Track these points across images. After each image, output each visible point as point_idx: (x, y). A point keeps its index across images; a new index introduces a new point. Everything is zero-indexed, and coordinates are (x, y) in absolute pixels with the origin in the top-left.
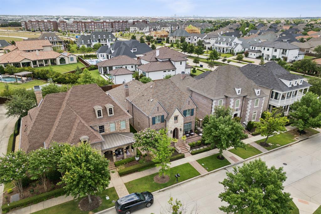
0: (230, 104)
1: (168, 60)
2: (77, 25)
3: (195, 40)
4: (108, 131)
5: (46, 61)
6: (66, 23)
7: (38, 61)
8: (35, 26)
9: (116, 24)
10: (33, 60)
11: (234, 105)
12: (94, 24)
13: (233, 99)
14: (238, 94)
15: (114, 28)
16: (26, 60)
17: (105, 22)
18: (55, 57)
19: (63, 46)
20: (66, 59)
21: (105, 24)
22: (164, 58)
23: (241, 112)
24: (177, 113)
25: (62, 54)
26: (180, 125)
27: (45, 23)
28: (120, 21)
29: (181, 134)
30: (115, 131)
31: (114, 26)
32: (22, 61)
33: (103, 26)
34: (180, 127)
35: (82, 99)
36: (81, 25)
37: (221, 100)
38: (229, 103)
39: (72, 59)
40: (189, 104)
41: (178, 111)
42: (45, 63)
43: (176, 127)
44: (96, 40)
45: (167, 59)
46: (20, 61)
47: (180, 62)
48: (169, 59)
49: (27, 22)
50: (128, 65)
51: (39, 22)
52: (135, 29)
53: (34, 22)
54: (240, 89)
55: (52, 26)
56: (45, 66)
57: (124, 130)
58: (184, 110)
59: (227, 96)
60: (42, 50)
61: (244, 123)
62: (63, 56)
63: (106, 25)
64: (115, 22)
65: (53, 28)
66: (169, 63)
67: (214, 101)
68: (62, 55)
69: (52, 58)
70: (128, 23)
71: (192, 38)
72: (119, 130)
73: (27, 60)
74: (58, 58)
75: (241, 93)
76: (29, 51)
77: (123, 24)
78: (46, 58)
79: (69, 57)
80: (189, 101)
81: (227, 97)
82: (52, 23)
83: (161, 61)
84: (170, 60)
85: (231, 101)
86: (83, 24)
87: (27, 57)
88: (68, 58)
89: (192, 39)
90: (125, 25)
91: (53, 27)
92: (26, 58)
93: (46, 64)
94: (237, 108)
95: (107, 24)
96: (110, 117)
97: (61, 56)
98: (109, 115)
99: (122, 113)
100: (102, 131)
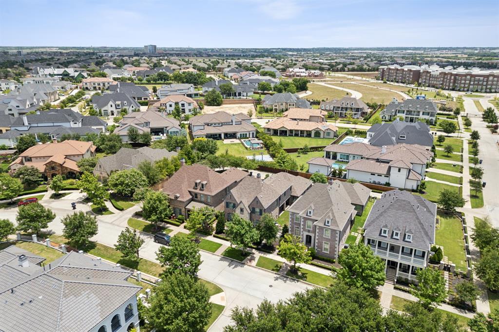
7: (295, 130)
10: (289, 129)
11: (304, 224)
13: (302, 217)
14: (309, 215)
18: (311, 130)
19: (359, 113)
23: (315, 236)
27: (405, 73)
36: (448, 79)
39: (329, 134)
40: (257, 204)
46: (278, 129)
47: (398, 169)
49: (385, 69)
53: (393, 70)
56: (299, 136)
60: (308, 119)
62: (319, 130)
67: (290, 213)
69: (308, 129)
72: (205, 201)
74: (314, 130)
75: (313, 215)
76: (295, 119)
78: (302, 129)
79: (327, 131)
80: (257, 201)
87: (287, 125)
88: (324, 132)
92: (283, 127)
94: (309, 229)
97: (317, 130)
98: (201, 188)
99: (210, 190)
100: (197, 197)
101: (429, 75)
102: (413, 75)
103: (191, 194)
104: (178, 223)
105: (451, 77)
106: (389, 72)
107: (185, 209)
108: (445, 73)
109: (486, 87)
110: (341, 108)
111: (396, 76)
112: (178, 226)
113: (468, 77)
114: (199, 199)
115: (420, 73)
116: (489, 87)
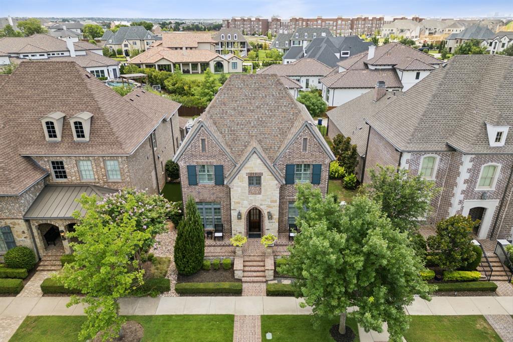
0: (459, 174)
1: (390, 67)
2: (295, 25)
3: (504, 45)
4: (73, 178)
5: (195, 65)
6: (281, 23)
7: (183, 64)
8: (239, 27)
9: (360, 22)
10: (174, 62)
11: (472, 177)
12: (322, 22)
13: (469, 158)
14: (493, 143)
15: (355, 30)
16: (165, 60)
17: (341, 19)
18: (207, 61)
19: (246, 49)
20: (225, 64)
21: (339, 22)
22: (380, 63)
23: (501, 206)
24: (255, 165)
25: (220, 55)
26: (268, 202)
27: (252, 23)
28: (368, 18)
29: (271, 227)
30: (93, 181)
31: (355, 26)
32: (158, 61)
33: (336, 26)
34: (269, 206)
35: (29, 92)
36: (300, 25)
37: (430, 155)
38: (458, 168)
39: (236, 66)
40: (305, 149)
41: (259, 161)
42: (192, 70)
43: (257, 205)
44: (300, 42)
45: (389, 65)
46: (155, 63)
47: (415, 73)
48: (393, 65)
49: (230, 21)
50: (311, 76)
51: (244, 20)
52: (392, 30)
53: (238, 20)
54: (505, 130)
55: (261, 26)
56: (191, 73)
57: (114, 182)
58: (289, 163)
59: (455, 146)
60: (196, 48)
61: (499, 244)
62: (220, 59)
63: (341, 25)
64: (358, 19)
65: (261, 30)
66: (390, 74)
67: (406, 157)
68: (218, 56)
69: (203, 60)
70: (382, 22)
71: (496, 41)
72: (101, 182)
73: (167, 61)
74: (213, 61)
75: (507, 142)
76: (176, 48)
77: (372, 24)
78: (194, 60)
79: (231, 61)
80: (305, 139)
81: (452, 149)
82: (261, 23)
83: (373, 68)
84: (394, 70)
85: (462, 164)
86: (304, 23)
87: (168, 57)
88: (229, 62)
89: (496, 43)
90: (376, 25)
91: (262, 28)
92: (163, 58)
93: (194, 71)
94: (486, 189)
95: (344, 23)
96: (79, 144)
97: (217, 59)
98: (76, 138)
99: (111, 139)
100: (62, 174)
101: (279, 23)
102: (262, 25)
103: (36, 167)
104: (11, 283)
105: (302, 23)
106: (235, 24)
107: (27, 221)
108: (296, 19)
109: (336, 32)
110: (220, 44)
111: (243, 27)
112: (14, 292)
113: (319, 22)
114: (72, 178)
115: (268, 22)
116: (339, 31)
